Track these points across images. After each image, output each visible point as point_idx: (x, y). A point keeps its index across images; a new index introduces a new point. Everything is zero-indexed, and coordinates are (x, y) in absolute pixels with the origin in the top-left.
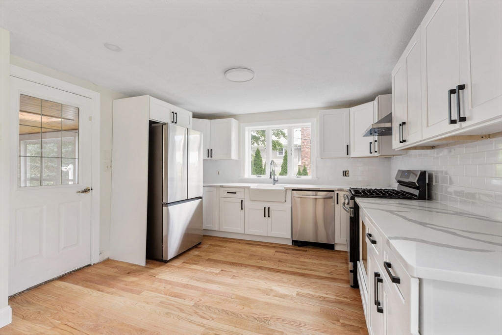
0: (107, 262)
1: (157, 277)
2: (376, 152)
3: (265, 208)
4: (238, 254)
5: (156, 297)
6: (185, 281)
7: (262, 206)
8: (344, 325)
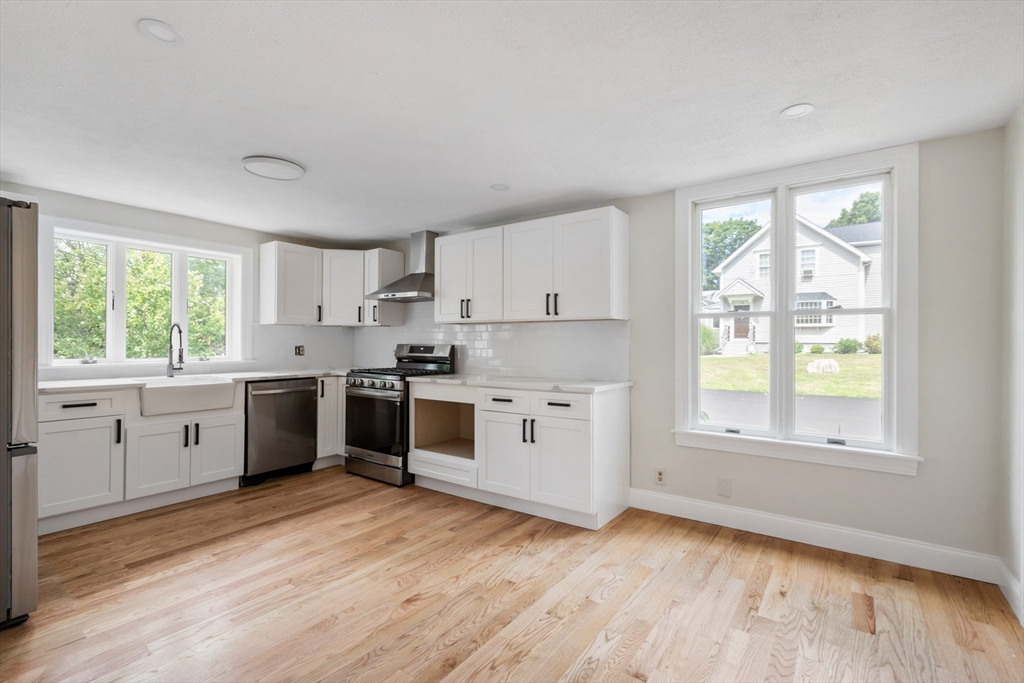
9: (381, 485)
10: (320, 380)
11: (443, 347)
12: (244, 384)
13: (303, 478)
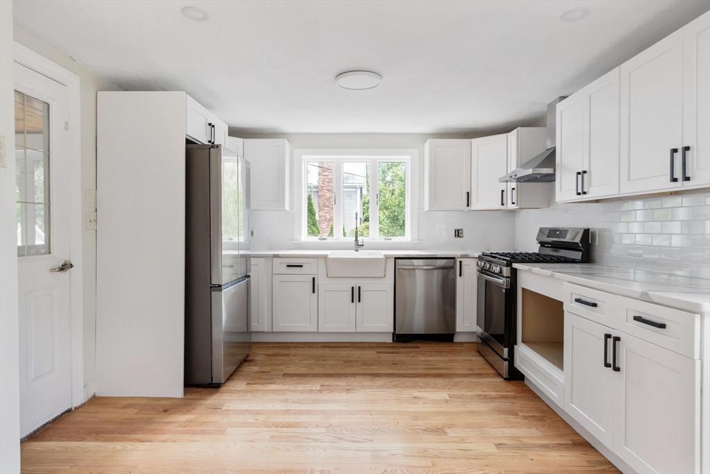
0: (94, 400)
1: (224, 408)
2: (513, 203)
3: (353, 288)
4: (324, 362)
5: (256, 432)
6: (280, 406)
7: (347, 285)
8: (526, 418)
9: (492, 371)
10: (458, 260)
11: (576, 231)
12: (394, 259)
13: (444, 347)
